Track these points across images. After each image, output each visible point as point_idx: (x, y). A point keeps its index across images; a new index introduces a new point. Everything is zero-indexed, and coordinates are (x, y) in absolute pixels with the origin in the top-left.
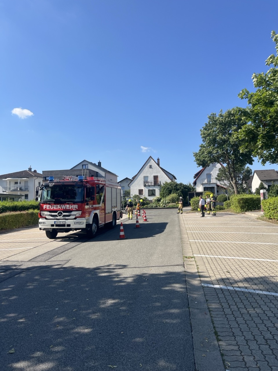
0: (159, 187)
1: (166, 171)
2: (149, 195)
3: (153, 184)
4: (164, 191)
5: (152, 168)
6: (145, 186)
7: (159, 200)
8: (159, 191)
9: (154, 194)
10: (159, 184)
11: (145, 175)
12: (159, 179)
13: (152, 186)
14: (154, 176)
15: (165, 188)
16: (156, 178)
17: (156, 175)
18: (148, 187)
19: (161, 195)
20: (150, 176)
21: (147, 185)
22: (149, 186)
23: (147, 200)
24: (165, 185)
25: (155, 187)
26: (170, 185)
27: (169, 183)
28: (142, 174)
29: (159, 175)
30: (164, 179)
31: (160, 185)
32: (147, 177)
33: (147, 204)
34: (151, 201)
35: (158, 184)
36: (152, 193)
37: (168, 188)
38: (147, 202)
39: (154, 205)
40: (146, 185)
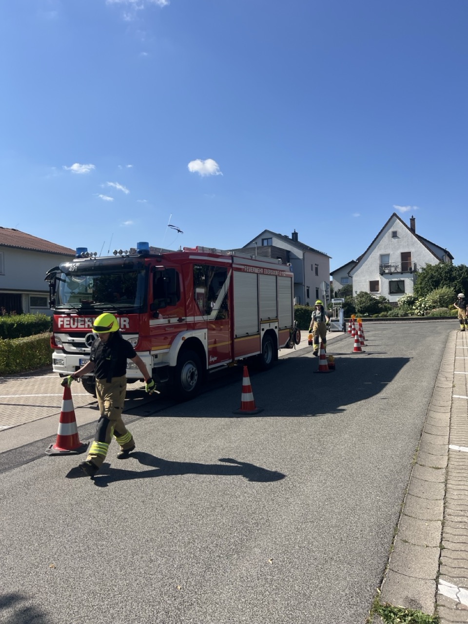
0: (412, 275)
1: (428, 242)
2: (391, 293)
3: (399, 270)
4: (424, 283)
5: (398, 238)
6: (382, 273)
7: (411, 302)
8: (413, 283)
9: (401, 290)
10: (413, 269)
11: (383, 252)
12: (414, 259)
13: (398, 273)
14: (403, 254)
15: (425, 277)
16: (406, 256)
17: (406, 250)
18: (390, 276)
19: (417, 292)
20: (394, 253)
21: (387, 271)
22: (391, 274)
23: (386, 303)
24: (424, 271)
25: (404, 275)
26: (437, 271)
27: (434, 267)
28: (376, 250)
29: (412, 250)
30: (424, 259)
31: (415, 271)
32: (388, 255)
33: (386, 309)
34: (395, 304)
35: (411, 269)
36: (397, 288)
37: (432, 277)
38: (385, 307)
39: (401, 312)
40: (384, 272)
